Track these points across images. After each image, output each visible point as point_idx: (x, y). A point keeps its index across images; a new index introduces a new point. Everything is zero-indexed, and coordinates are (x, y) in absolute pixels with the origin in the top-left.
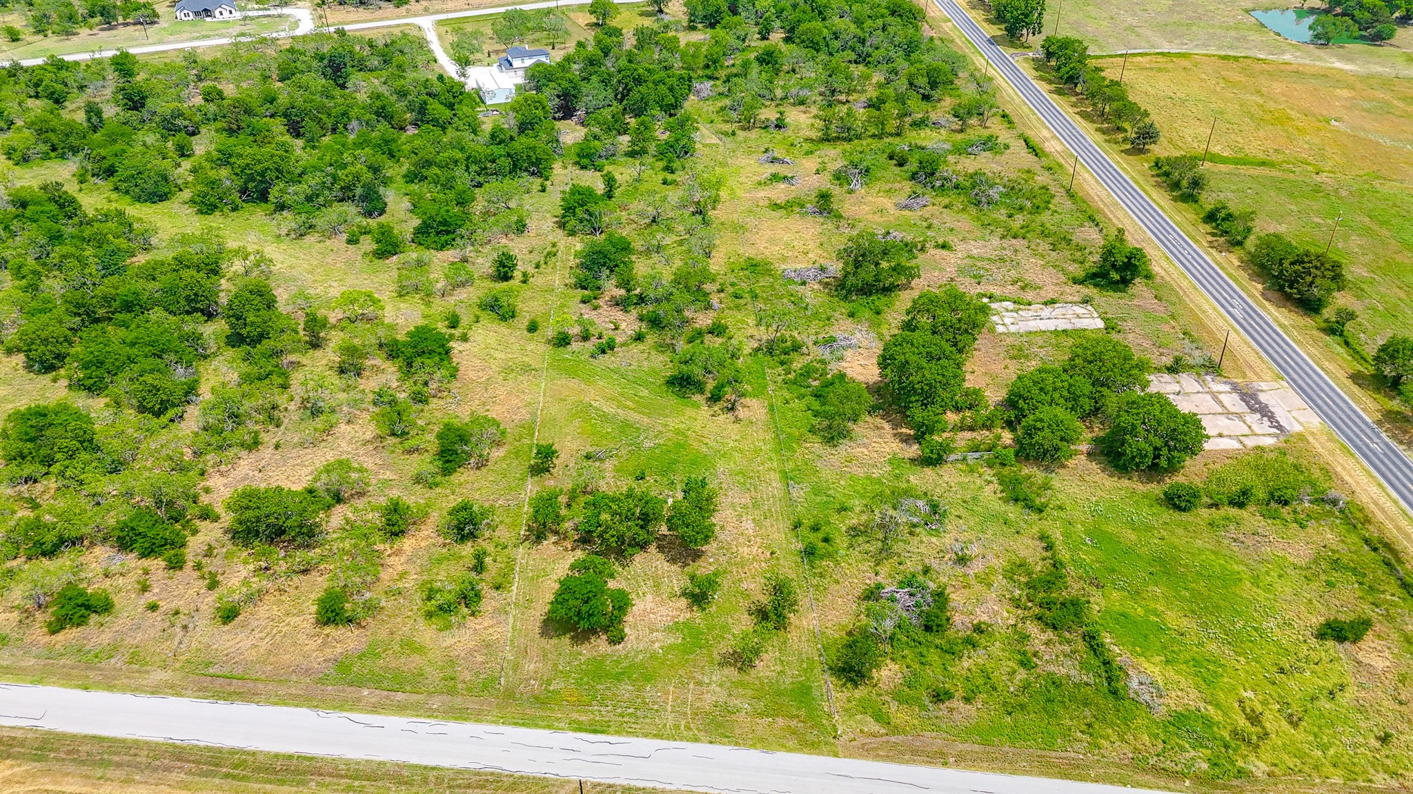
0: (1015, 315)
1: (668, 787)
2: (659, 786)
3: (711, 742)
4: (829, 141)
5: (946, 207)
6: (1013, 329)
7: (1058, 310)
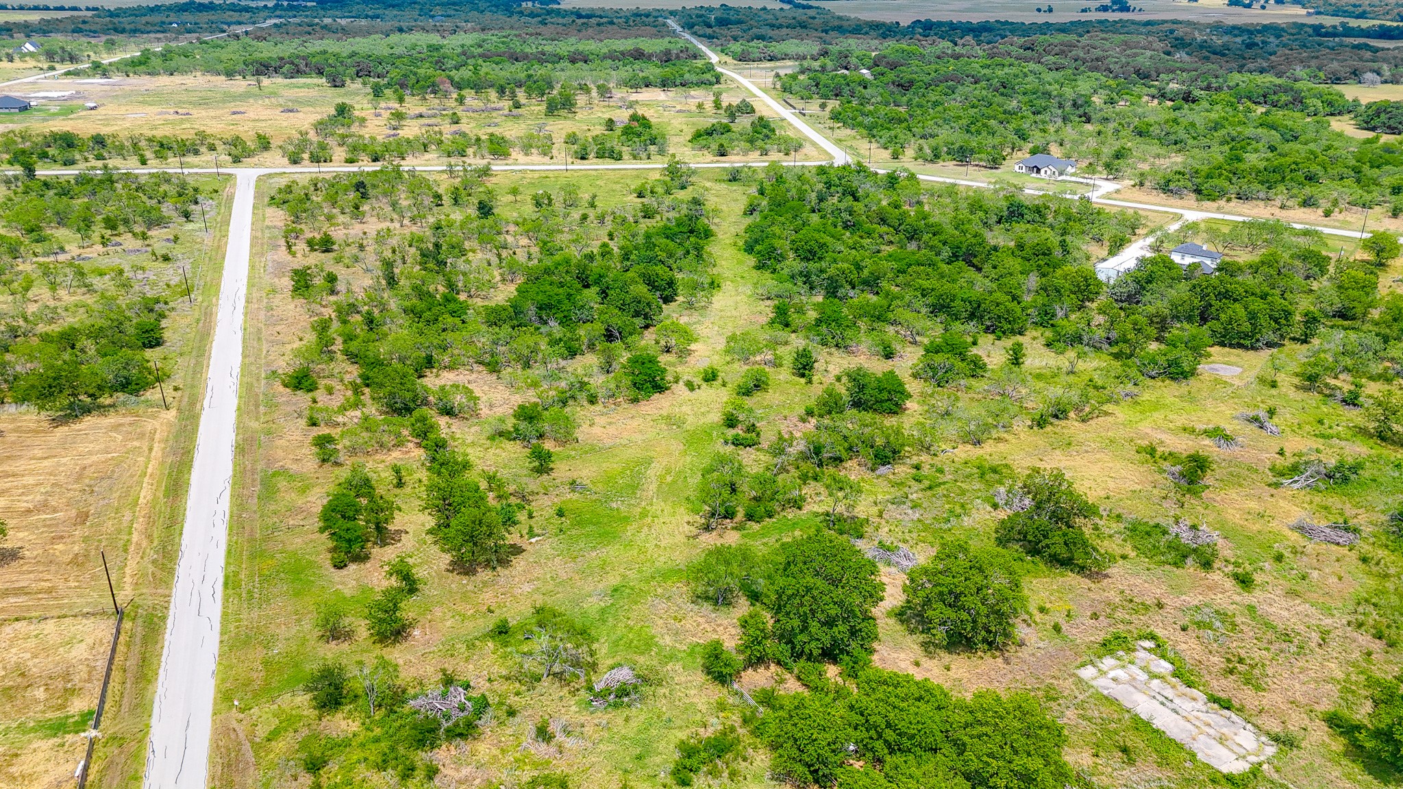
0: (1143, 677)
1: (167, 636)
2: (168, 631)
3: (221, 642)
4: (1383, 439)
5: (1364, 560)
6: (1101, 683)
7: (1217, 718)
